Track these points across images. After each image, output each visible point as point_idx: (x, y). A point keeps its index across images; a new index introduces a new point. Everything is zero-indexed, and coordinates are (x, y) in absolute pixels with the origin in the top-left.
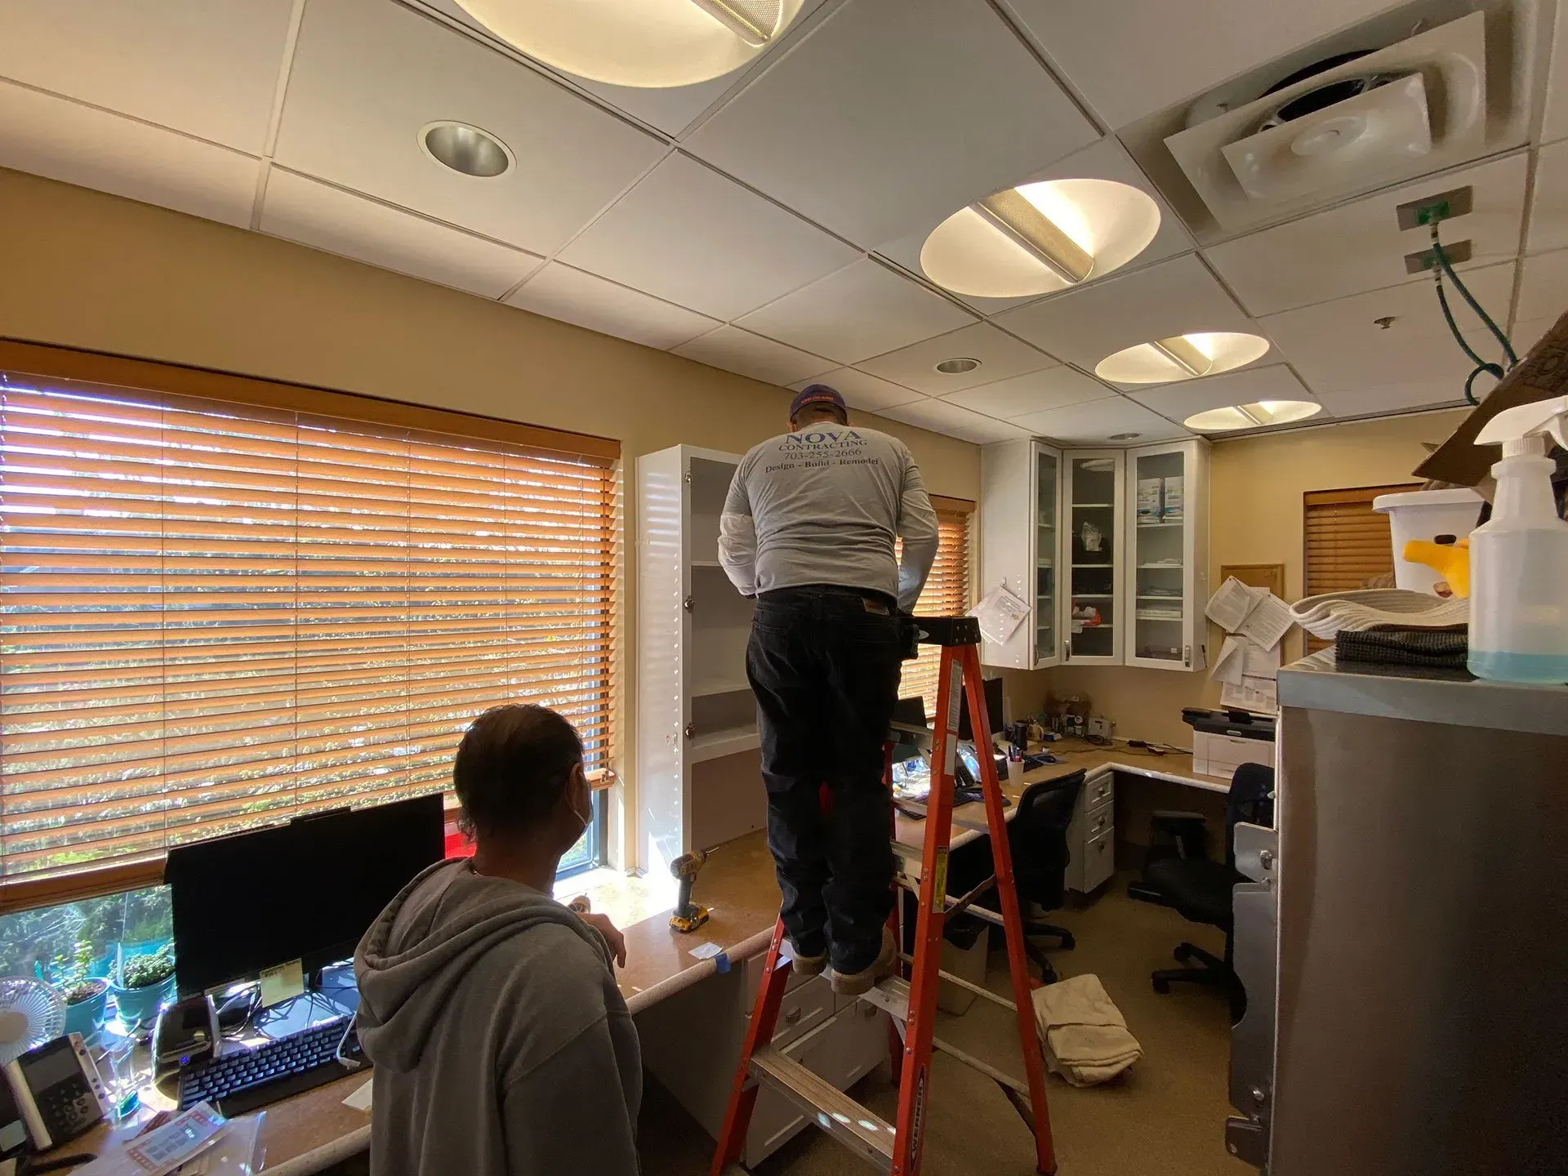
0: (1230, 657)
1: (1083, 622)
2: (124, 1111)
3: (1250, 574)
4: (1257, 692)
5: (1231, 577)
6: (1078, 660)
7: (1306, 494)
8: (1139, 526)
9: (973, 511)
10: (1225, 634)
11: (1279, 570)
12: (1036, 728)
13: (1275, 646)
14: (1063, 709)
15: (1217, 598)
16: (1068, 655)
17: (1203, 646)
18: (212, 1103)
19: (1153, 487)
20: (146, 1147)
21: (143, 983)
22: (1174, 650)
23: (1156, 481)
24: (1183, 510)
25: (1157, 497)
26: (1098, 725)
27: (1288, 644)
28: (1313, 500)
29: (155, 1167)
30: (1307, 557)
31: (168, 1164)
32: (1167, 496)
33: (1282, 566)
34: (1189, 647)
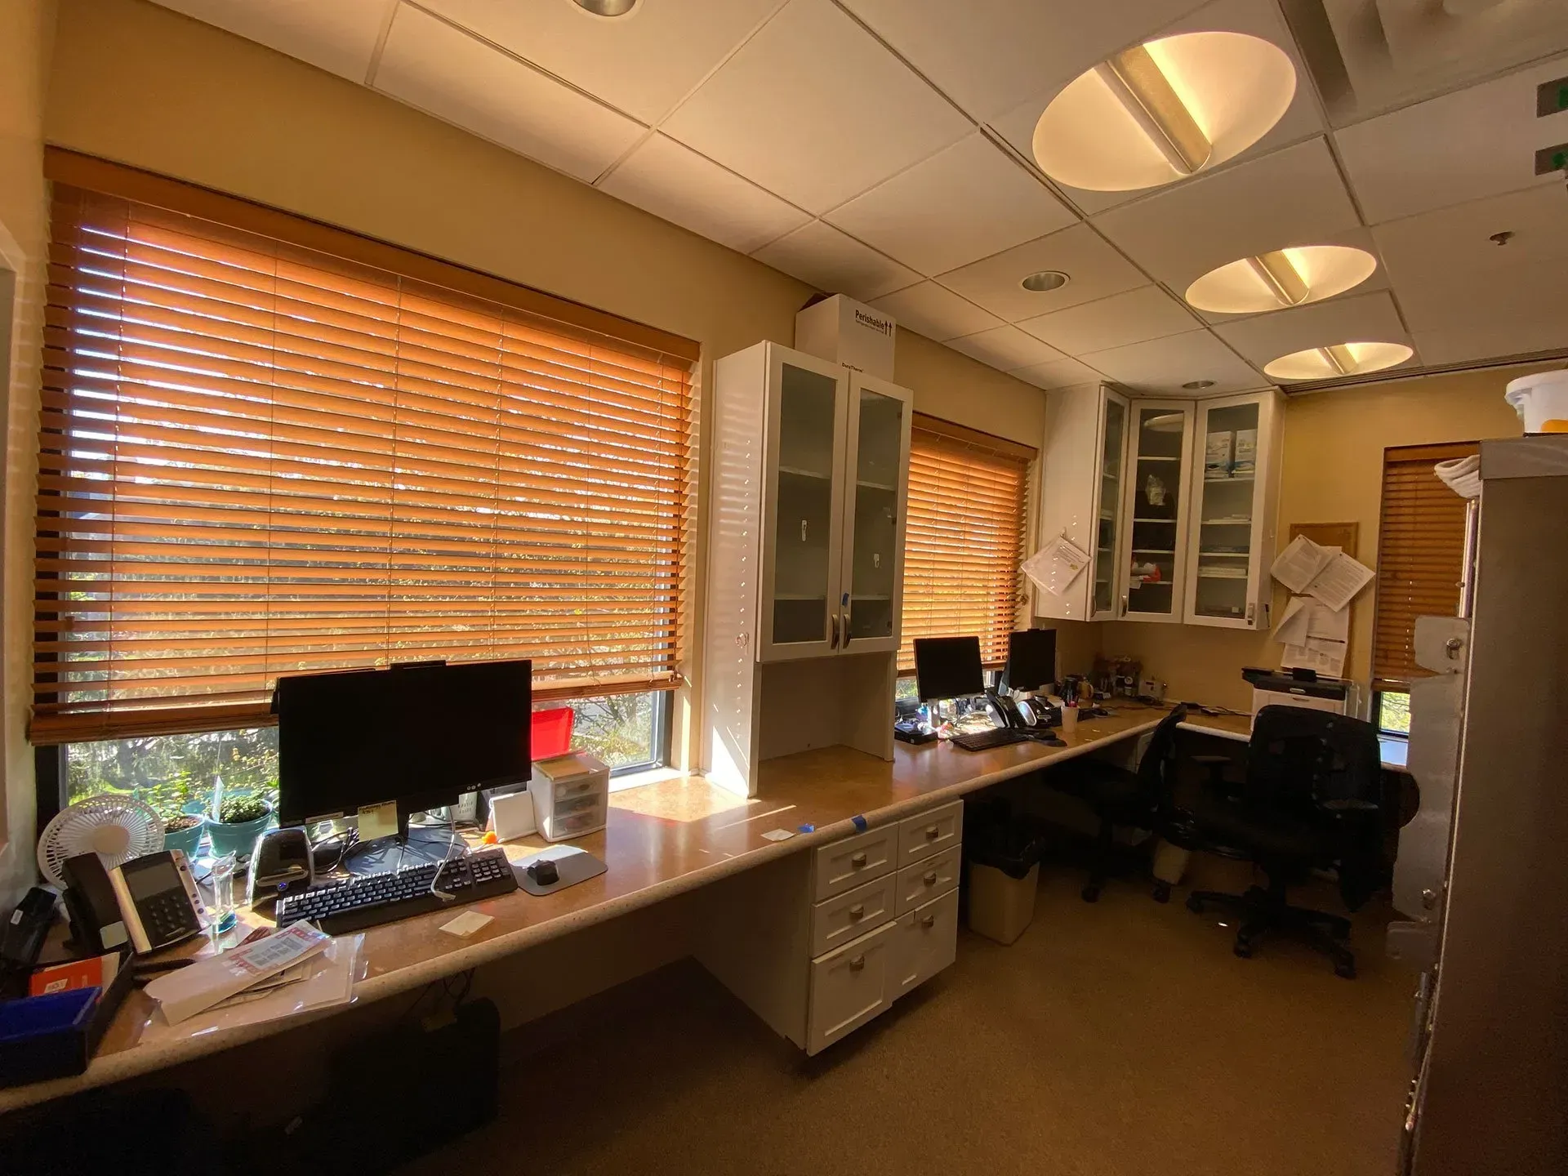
0: (1294, 618)
1: (1141, 577)
2: (222, 927)
3: (1321, 533)
4: (1322, 655)
5: (1301, 536)
6: (1134, 616)
7: (1387, 450)
8: (1207, 481)
9: (1035, 459)
10: (1290, 594)
11: (1353, 529)
12: (1085, 685)
13: (1344, 608)
14: (1112, 670)
15: (1284, 557)
16: (1124, 611)
17: (1267, 606)
18: (312, 922)
19: (1223, 441)
20: (249, 955)
21: (238, 819)
22: (1235, 610)
23: (1227, 434)
24: (1254, 464)
25: (1227, 451)
26: (1150, 686)
27: (1359, 605)
28: (1396, 457)
29: (257, 970)
30: (1384, 515)
31: (271, 968)
32: (1238, 449)
33: (1357, 525)
34: (1254, 605)
